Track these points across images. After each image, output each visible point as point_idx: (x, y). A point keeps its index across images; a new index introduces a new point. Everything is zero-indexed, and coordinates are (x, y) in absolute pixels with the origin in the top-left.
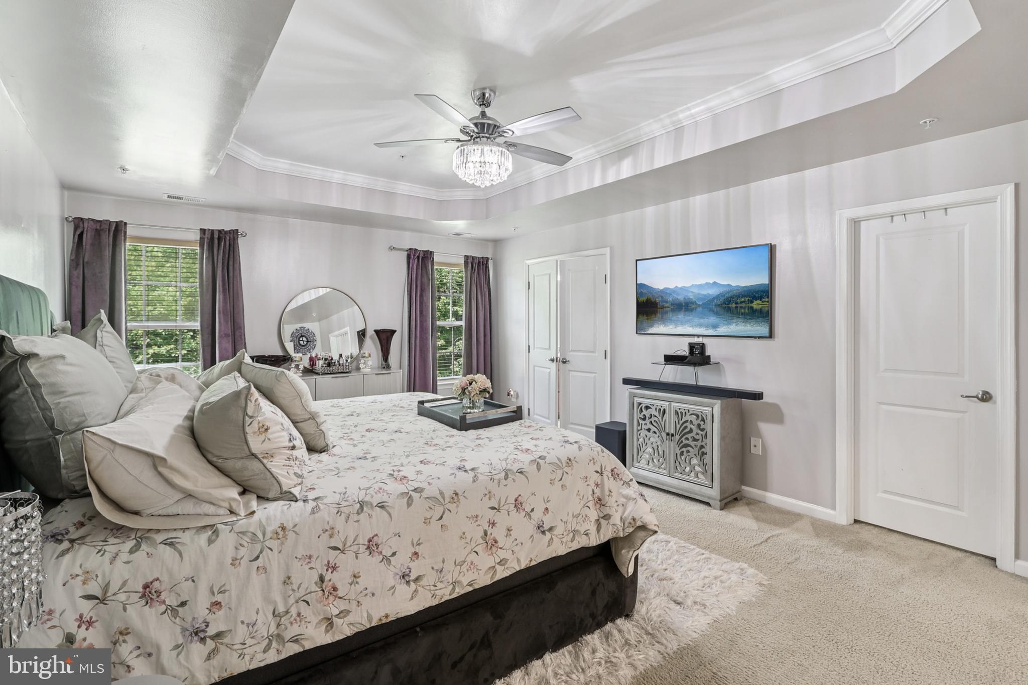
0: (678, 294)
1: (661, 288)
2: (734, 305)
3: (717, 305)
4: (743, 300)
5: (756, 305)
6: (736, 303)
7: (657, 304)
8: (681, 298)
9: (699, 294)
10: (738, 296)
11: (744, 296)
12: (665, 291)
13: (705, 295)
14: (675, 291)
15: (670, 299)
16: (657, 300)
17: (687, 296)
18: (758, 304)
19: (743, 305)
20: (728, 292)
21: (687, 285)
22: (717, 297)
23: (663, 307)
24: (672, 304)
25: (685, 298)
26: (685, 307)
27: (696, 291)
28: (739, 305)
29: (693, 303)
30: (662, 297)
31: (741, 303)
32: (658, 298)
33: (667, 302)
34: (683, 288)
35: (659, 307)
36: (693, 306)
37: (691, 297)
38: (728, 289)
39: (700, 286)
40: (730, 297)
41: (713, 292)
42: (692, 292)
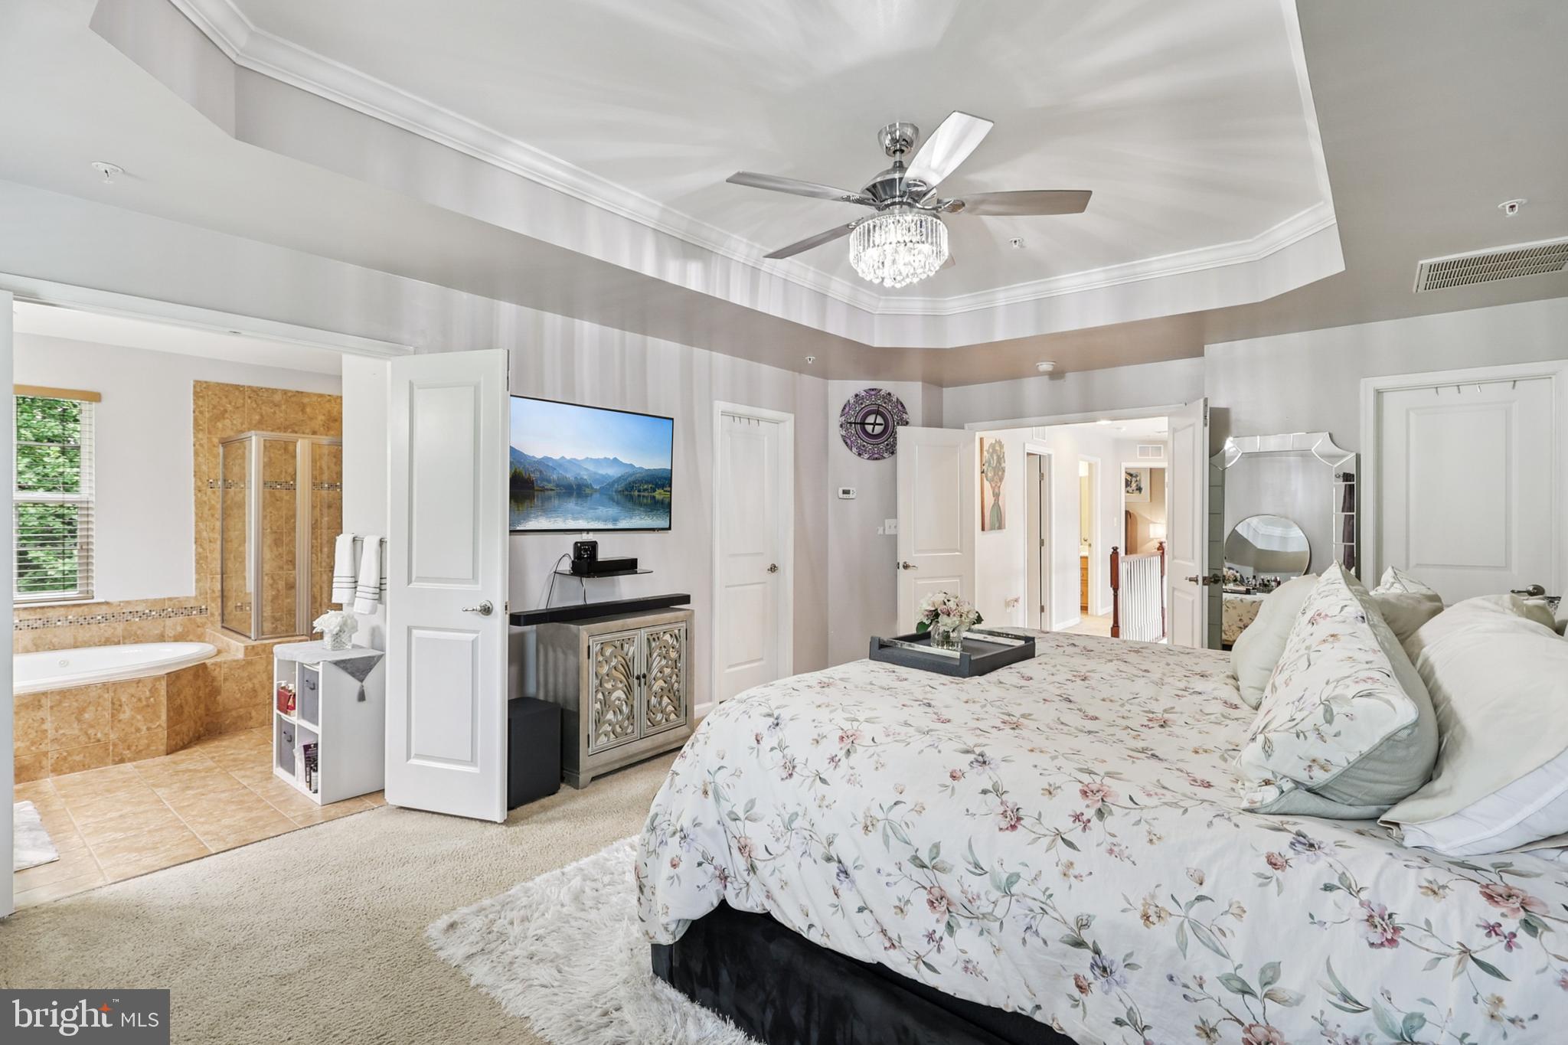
0: (566, 470)
1: (539, 456)
2: (636, 493)
3: (618, 492)
4: (645, 487)
5: (659, 494)
6: (639, 491)
7: (532, 482)
8: (570, 476)
9: (595, 473)
10: (641, 481)
11: (647, 482)
12: (544, 463)
13: (603, 476)
14: (562, 463)
15: (555, 477)
16: (532, 475)
17: (579, 474)
18: (660, 493)
19: (646, 494)
20: (631, 475)
21: (580, 457)
22: (618, 480)
23: (543, 490)
24: (557, 486)
25: (576, 478)
26: (576, 491)
27: (591, 468)
28: (642, 494)
29: (588, 486)
30: (541, 472)
31: (645, 490)
32: (534, 472)
33: (549, 481)
34: (573, 462)
35: (536, 488)
36: (588, 491)
37: (585, 477)
38: (629, 470)
39: (597, 461)
40: (634, 482)
41: (613, 472)
42: (586, 469)
